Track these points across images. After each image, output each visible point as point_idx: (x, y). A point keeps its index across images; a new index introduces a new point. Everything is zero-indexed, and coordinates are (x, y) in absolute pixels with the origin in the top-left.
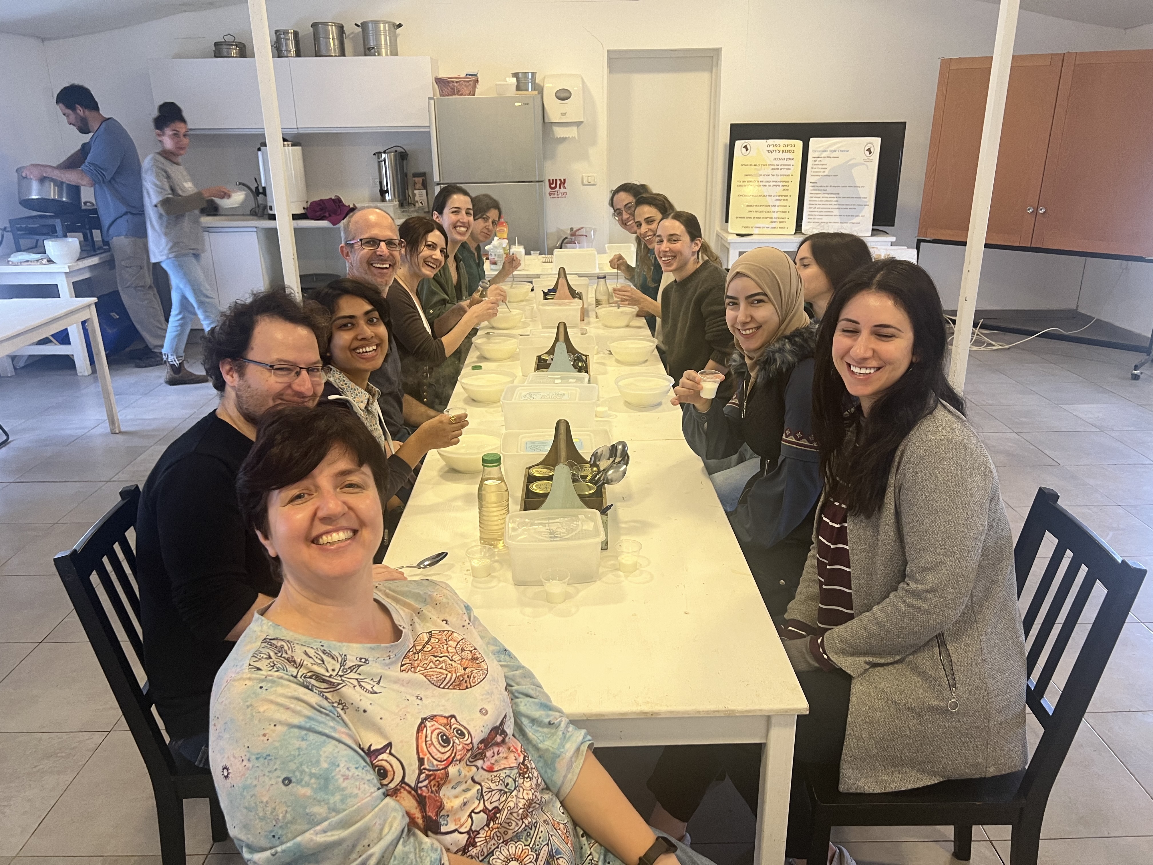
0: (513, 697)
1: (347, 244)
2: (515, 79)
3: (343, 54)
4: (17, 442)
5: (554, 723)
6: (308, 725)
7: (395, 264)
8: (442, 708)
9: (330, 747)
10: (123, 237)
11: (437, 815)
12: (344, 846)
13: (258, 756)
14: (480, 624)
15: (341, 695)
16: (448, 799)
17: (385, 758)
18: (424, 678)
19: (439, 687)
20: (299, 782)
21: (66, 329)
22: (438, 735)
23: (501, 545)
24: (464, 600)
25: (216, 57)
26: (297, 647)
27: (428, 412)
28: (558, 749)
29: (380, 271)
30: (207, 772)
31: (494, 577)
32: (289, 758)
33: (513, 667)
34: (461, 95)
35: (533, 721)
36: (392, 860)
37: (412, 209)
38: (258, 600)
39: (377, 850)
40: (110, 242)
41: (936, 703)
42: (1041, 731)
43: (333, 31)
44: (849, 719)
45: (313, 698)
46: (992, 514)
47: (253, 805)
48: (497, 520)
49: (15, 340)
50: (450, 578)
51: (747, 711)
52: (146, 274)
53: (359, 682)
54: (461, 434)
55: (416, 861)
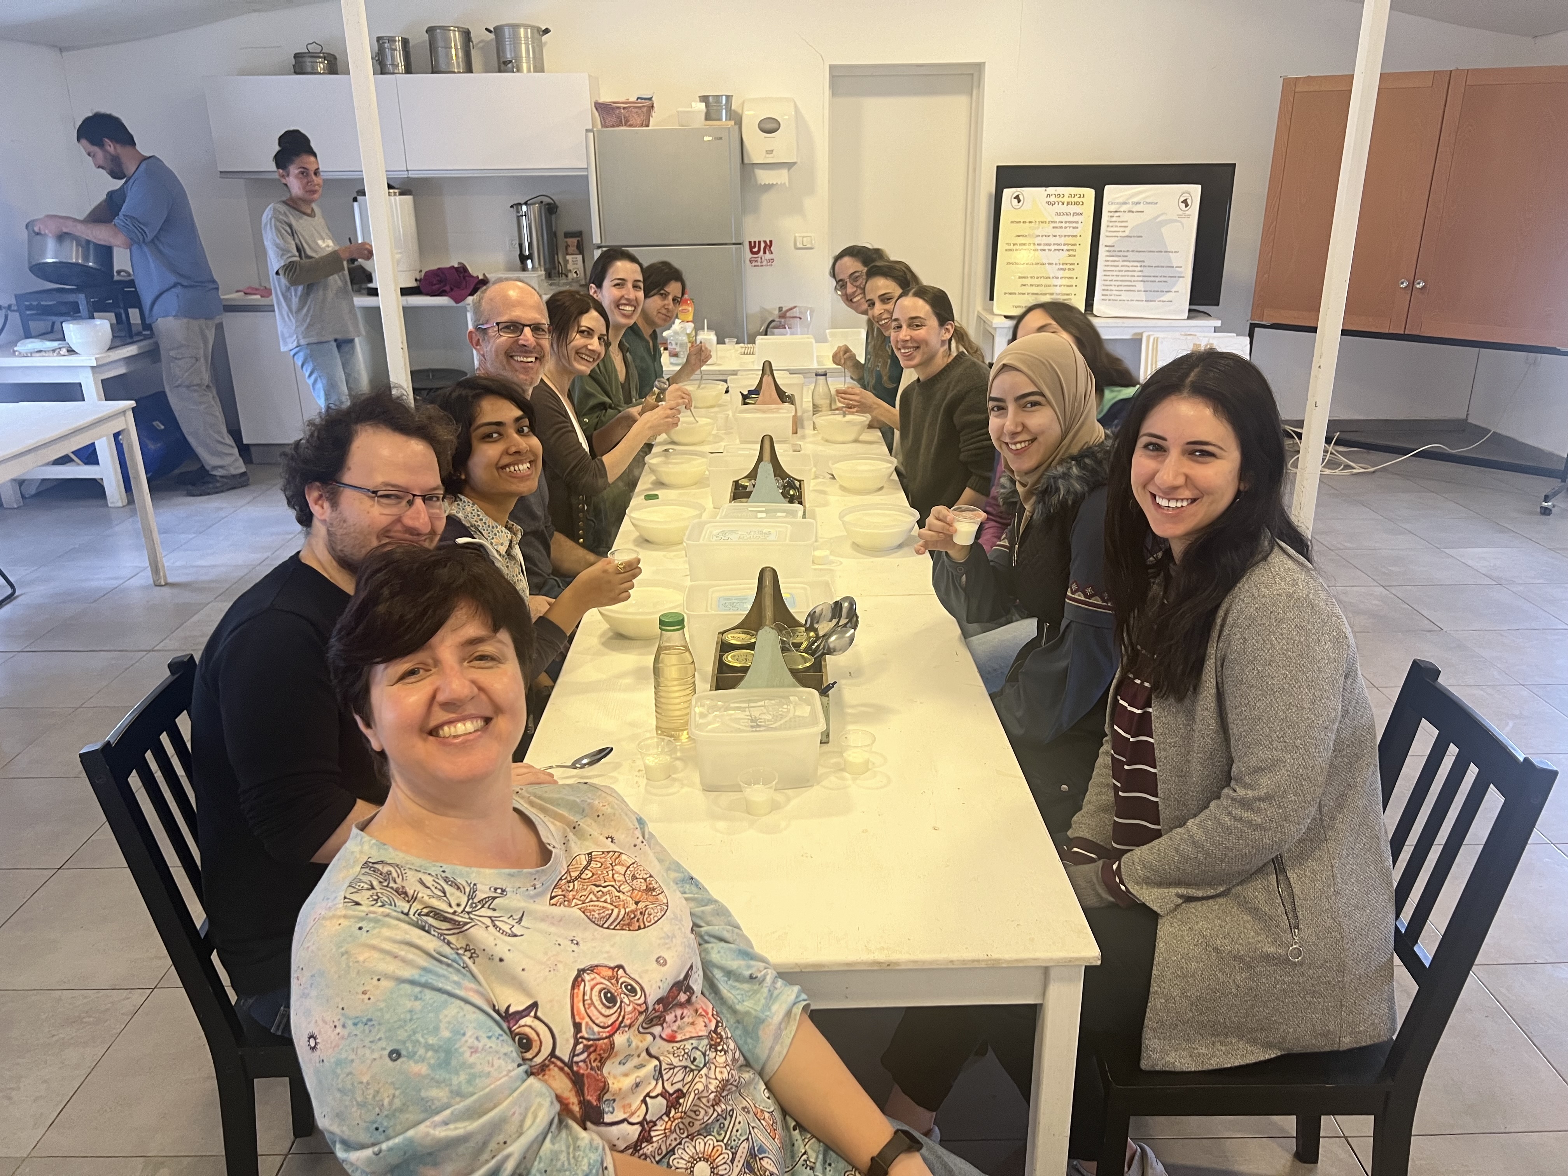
0: (702, 942)
1: (477, 329)
2: (704, 104)
3: (469, 69)
4: (28, 596)
5: (756, 977)
6: (423, 980)
7: (544, 356)
8: (605, 955)
9: (454, 1009)
10: (171, 318)
11: (599, 1099)
12: (471, 1144)
13: (356, 1021)
14: (658, 843)
15: (470, 939)
16: (615, 1078)
17: (528, 1024)
18: (582, 915)
19: (602, 926)
20: (411, 1056)
21: (93, 444)
22: (600, 992)
23: (684, 736)
24: (636, 810)
25: (296, 73)
26: (410, 874)
27: (588, 557)
28: (763, 1012)
29: (523, 365)
30: (288, 1042)
31: (675, 780)
32: (399, 1023)
33: (702, 900)
34: (631, 126)
35: (729, 974)
36: (536, 1163)
37: (563, 280)
38: (356, 808)
39: (516, 1149)
40: (153, 325)
41: (1272, 950)
42: (1414, 988)
43: (455, 38)
44: (1154, 972)
45: (431, 943)
46: (1346, 694)
47: (350, 1087)
48: (680, 703)
49: (24, 459)
50: (616, 780)
51: (1017, 961)
52: (203, 369)
53: (492, 921)
54: (632, 587)
55: (569, 1163)
